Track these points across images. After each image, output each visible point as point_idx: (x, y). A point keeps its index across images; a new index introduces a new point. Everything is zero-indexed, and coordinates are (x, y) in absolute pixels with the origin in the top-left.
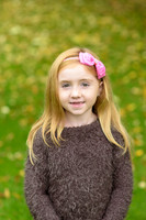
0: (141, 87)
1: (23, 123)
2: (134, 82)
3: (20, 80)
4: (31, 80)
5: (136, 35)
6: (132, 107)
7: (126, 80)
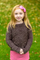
0: (35, 18)
1: (4, 27)
2: (33, 17)
3: (3, 16)
4: (6, 16)
5: (33, 5)
6: (32, 23)
7: (31, 16)
